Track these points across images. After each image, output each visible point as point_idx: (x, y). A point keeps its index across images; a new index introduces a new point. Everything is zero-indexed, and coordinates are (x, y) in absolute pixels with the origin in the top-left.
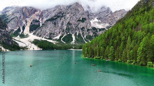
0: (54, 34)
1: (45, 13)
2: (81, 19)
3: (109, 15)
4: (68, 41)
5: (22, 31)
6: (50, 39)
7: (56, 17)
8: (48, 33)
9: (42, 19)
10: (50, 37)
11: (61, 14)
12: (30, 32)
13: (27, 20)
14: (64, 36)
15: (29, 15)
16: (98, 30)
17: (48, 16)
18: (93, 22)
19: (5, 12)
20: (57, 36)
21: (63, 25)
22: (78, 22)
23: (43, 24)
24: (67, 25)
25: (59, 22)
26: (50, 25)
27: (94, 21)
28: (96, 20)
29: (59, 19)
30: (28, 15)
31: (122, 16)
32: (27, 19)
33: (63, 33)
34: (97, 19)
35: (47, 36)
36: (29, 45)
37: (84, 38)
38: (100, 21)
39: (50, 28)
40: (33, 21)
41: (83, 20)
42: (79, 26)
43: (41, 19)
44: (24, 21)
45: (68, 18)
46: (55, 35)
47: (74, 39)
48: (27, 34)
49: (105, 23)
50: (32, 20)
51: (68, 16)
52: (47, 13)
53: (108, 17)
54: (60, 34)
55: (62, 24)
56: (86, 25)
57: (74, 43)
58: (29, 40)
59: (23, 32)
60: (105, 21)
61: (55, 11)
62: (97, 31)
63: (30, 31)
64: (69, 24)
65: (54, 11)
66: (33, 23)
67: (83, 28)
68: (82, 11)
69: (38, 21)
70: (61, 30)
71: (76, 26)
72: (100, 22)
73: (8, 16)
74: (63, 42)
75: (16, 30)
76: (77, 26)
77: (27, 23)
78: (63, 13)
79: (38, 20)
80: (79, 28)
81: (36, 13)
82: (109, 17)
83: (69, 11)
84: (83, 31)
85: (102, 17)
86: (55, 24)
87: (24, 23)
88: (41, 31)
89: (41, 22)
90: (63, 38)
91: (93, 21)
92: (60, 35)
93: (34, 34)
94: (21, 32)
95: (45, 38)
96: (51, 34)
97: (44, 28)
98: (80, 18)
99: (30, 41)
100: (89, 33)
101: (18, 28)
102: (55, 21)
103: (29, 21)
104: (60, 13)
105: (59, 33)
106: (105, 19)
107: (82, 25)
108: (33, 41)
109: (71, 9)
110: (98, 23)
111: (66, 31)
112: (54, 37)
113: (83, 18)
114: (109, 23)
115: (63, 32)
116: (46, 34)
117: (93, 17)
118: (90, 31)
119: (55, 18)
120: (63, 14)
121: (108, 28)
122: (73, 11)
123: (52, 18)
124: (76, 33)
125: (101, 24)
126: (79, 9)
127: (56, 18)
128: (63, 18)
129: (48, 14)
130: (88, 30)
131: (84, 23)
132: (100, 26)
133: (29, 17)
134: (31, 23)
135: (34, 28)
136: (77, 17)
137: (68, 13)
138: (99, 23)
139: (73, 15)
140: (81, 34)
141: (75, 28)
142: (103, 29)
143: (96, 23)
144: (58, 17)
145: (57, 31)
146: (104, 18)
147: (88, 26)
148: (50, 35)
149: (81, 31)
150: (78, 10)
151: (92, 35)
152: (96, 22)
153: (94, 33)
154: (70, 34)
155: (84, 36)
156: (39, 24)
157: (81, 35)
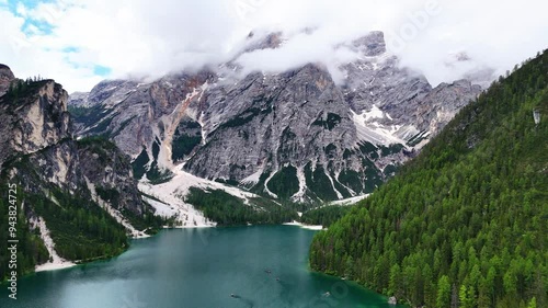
0: (244, 168)
1: (215, 96)
2: (325, 117)
3: (420, 97)
4: (286, 190)
5: (151, 159)
6: (232, 182)
7: (250, 114)
8: (228, 164)
9: (208, 116)
10: (231, 176)
11: (263, 103)
12: (175, 162)
13: (165, 123)
14: (272, 175)
15: (169, 107)
16: (379, 152)
17: (225, 105)
18: (367, 119)
19: (100, 98)
20: (252, 172)
21: (268, 137)
22: (315, 127)
23: (209, 135)
24: (282, 137)
25: (257, 131)
26: (233, 140)
27: (369, 115)
28: (376, 112)
29: (257, 119)
30: (166, 105)
31: (458, 104)
32: (165, 119)
33: (270, 164)
34: (381, 108)
35: (224, 173)
36: (183, 212)
37: (334, 180)
38: (388, 115)
39: (232, 149)
40: (182, 123)
41: (333, 121)
42: (318, 141)
43: (202, 115)
44: (156, 125)
45: (284, 116)
46: (246, 172)
47: (302, 184)
48: (168, 171)
49: (407, 122)
50: (177, 121)
51: (284, 107)
52: (220, 97)
53: (414, 102)
54: (262, 166)
55: (268, 135)
56: (340, 137)
57: (302, 200)
58: (176, 190)
59: (155, 163)
60: (407, 118)
61: (245, 93)
62: (375, 156)
63: (173, 158)
64: (288, 134)
65: (242, 90)
66: (181, 132)
67: (331, 147)
68: (328, 91)
69: (196, 125)
70: (263, 153)
71: (310, 139)
72: (388, 120)
73: (110, 111)
74: (270, 193)
75: (136, 156)
76: (311, 142)
77: (165, 133)
78: (271, 99)
79: (195, 119)
80: (316, 149)
81: (188, 96)
82: (420, 103)
83: (289, 91)
84: (331, 156)
85: (396, 103)
86: (246, 136)
87: (156, 132)
88: (207, 159)
89: (202, 125)
90: (269, 179)
91: (365, 116)
92: (260, 172)
93: (185, 167)
94: (150, 163)
95: (218, 180)
96: (234, 167)
97: (214, 149)
98: (322, 113)
99: (179, 196)
100: (349, 163)
101: (141, 150)
102: (245, 127)
103: (170, 124)
104: (261, 100)
105: (259, 163)
106: (406, 111)
107: (327, 137)
108: (188, 196)
109: (294, 88)
110: (383, 123)
111: (279, 158)
112: (243, 176)
113: (330, 115)
114: (419, 126)
115: (270, 160)
116: (221, 169)
117: (366, 103)
118: (354, 156)
119: (245, 116)
120: (268, 102)
121: (413, 145)
122: (301, 92)
123: (237, 117)
124: (309, 164)
125: (393, 127)
126: (319, 85)
127: (250, 119)
128: (270, 117)
129: (223, 99)
130: (347, 153)
131: (334, 132)
132: (388, 137)
133: (169, 110)
134: (177, 132)
135: (185, 146)
136: (313, 110)
137: (286, 100)
138: (386, 123)
139: (300, 104)
140: (325, 168)
141: (307, 147)
142: (396, 148)
143: (376, 124)
144: (256, 112)
145: (253, 156)
146: (402, 106)
147: (346, 141)
148: (232, 170)
149: (323, 156)
150: (314, 88)
151: (357, 171)
152: (374, 120)
153: (364, 163)
154: (290, 166)
155: (332, 175)
156: (199, 133)
157: (323, 170)
